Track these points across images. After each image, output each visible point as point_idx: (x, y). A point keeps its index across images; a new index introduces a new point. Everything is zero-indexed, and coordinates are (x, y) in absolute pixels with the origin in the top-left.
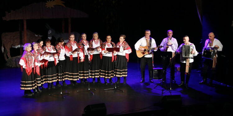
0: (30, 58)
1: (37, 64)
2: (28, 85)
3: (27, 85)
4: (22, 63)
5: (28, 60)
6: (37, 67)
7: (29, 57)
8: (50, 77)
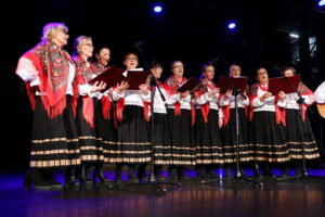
0: (59, 61)
1: (85, 89)
2: (52, 152)
3: (48, 152)
4: (26, 69)
5: (52, 65)
6: (84, 100)
7: (55, 57)
8: (130, 148)
